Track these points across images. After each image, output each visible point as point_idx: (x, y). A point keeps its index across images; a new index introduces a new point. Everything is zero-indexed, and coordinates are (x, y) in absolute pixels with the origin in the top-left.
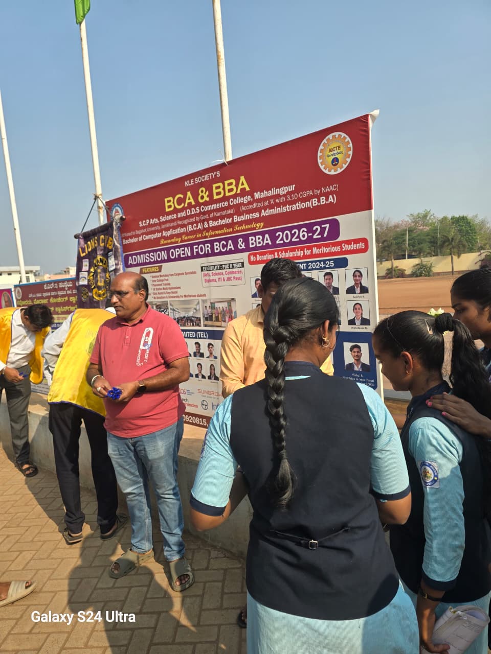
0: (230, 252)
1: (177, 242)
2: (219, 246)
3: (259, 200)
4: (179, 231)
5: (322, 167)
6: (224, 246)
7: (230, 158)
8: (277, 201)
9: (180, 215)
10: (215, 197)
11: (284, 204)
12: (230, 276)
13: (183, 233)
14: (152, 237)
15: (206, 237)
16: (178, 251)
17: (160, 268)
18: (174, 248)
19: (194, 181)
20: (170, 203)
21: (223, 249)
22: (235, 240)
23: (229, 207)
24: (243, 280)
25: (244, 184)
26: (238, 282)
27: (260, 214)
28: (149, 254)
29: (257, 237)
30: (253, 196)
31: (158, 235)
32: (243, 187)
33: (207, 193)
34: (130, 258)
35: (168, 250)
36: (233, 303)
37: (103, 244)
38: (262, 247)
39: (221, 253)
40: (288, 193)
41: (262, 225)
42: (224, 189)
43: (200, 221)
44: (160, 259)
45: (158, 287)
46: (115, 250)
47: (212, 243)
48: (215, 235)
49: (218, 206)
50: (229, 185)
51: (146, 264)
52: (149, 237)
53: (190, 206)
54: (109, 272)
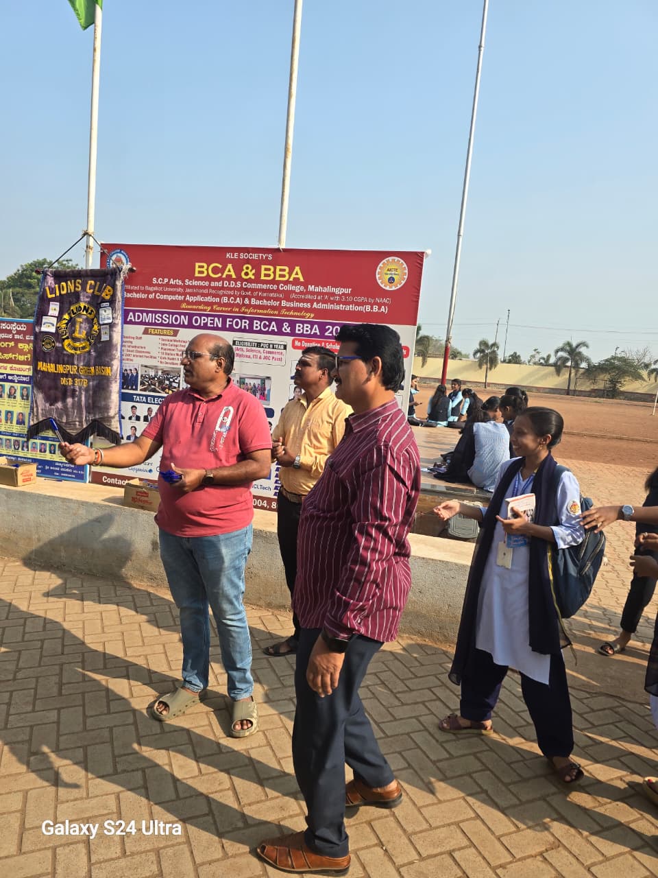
0: (273, 333)
1: (205, 310)
2: (260, 325)
3: (313, 293)
4: (209, 299)
5: (379, 282)
6: (265, 326)
7: (283, 246)
8: (332, 299)
9: (213, 284)
10: (263, 277)
11: (339, 303)
12: (268, 355)
13: (215, 303)
14: (170, 298)
15: (244, 313)
16: (204, 320)
17: (175, 334)
18: (200, 315)
19: (239, 256)
20: (201, 269)
21: (265, 328)
22: (280, 324)
23: (278, 291)
24: (283, 361)
25: (298, 273)
26: (278, 362)
27: (312, 305)
28: (162, 315)
29: (305, 325)
30: (306, 288)
31: (181, 298)
32: (297, 276)
33: (254, 271)
34: (131, 314)
35: (191, 316)
36: (267, 382)
37: (92, 291)
38: (310, 336)
39: (260, 332)
40: (343, 294)
41: (312, 315)
42: (274, 272)
43: (240, 296)
44: (178, 323)
45: (169, 352)
46: (112, 302)
47: (251, 320)
48: (256, 314)
49: (265, 287)
50: (281, 270)
51: (155, 324)
52: (165, 297)
53: (229, 278)
54: (100, 325)
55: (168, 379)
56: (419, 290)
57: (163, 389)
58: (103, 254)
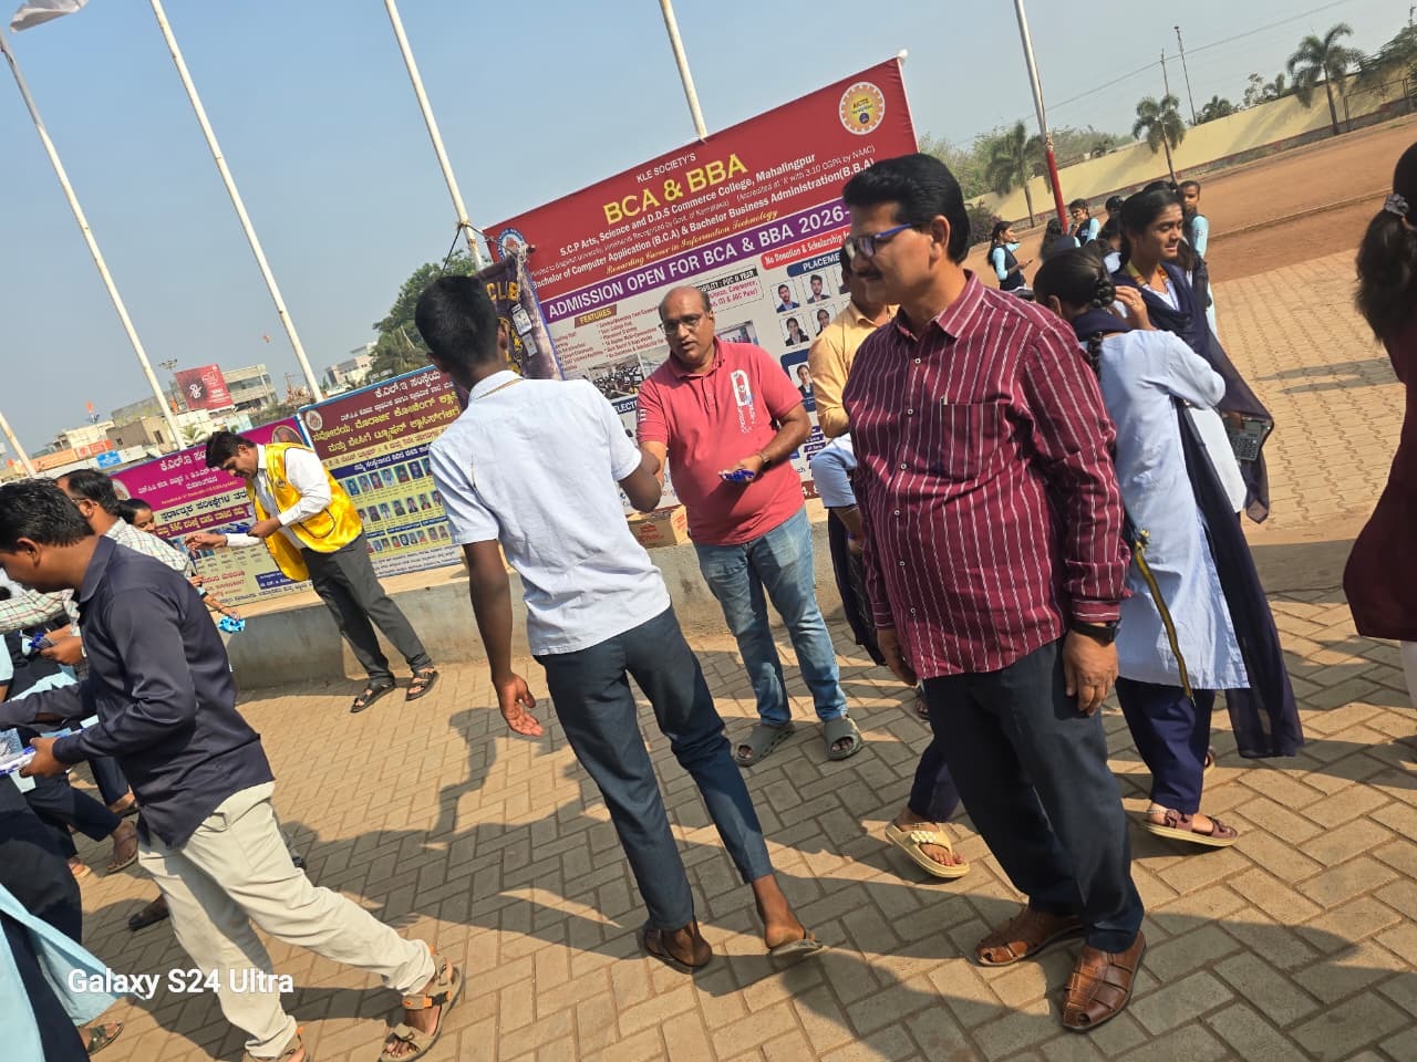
0: (733, 259)
1: (638, 265)
2: (713, 256)
3: (765, 183)
4: (637, 248)
5: (848, 128)
6: (719, 254)
7: (704, 134)
8: (792, 179)
9: (635, 225)
10: (693, 190)
11: (804, 181)
12: (737, 292)
13: (647, 250)
14: (589, 266)
15: (687, 247)
16: (641, 278)
17: (614, 310)
18: (634, 274)
19: (653, 173)
20: (613, 211)
21: (720, 257)
22: (737, 243)
23: (719, 199)
24: (760, 292)
25: (736, 163)
26: (752, 298)
27: (769, 199)
28: (589, 293)
29: (771, 231)
30: (754, 179)
31: (600, 262)
32: (736, 168)
33: (679, 186)
34: (551, 307)
35: (623, 280)
36: (749, 328)
38: (781, 243)
39: (716, 265)
40: (807, 166)
41: (775, 213)
42: (706, 176)
43: (674, 227)
44: (611, 296)
45: (614, 339)
46: (524, 300)
47: (699, 253)
48: (703, 242)
49: (699, 201)
50: (713, 169)
51: (585, 309)
52: (581, 269)
53: (651, 208)
54: (520, 337)
55: (627, 375)
56: (908, 116)
57: (626, 390)
58: (490, 244)
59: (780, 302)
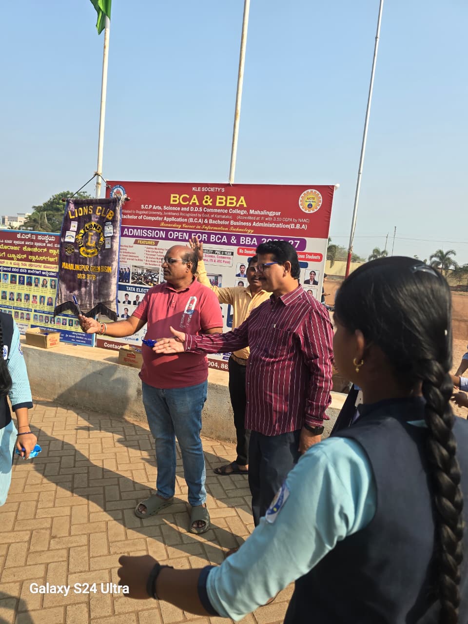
0: (224, 243)
1: (177, 228)
2: (215, 238)
3: (253, 215)
4: (180, 220)
5: (301, 207)
6: (219, 239)
7: (232, 182)
8: (266, 219)
9: (183, 209)
10: (218, 204)
11: (271, 222)
12: (220, 259)
13: (184, 223)
14: (153, 219)
15: (204, 229)
16: (176, 234)
17: (156, 243)
18: (174, 231)
19: (201, 189)
20: (175, 198)
21: (218, 240)
22: (229, 237)
23: (228, 214)
24: (231, 264)
25: (242, 201)
26: (227, 265)
27: (252, 224)
28: (147, 231)
29: (247, 238)
30: (248, 212)
31: (160, 219)
32: (242, 203)
33: (211, 200)
34: (126, 229)
35: (167, 231)
36: (219, 278)
37: (100, 213)
38: (250, 246)
39: (215, 243)
40: (275, 216)
41: (252, 231)
42: (226, 201)
43: (201, 218)
44: (158, 236)
45: (151, 257)
46: (114, 221)
47: (209, 234)
48: (213, 230)
49: (219, 211)
50: (231, 199)
51: (143, 237)
52: (149, 218)
53: (194, 205)
54: (105, 237)
55: (151, 276)
56: (330, 213)
57: (147, 283)
58: (107, 189)
59: (239, 272)
